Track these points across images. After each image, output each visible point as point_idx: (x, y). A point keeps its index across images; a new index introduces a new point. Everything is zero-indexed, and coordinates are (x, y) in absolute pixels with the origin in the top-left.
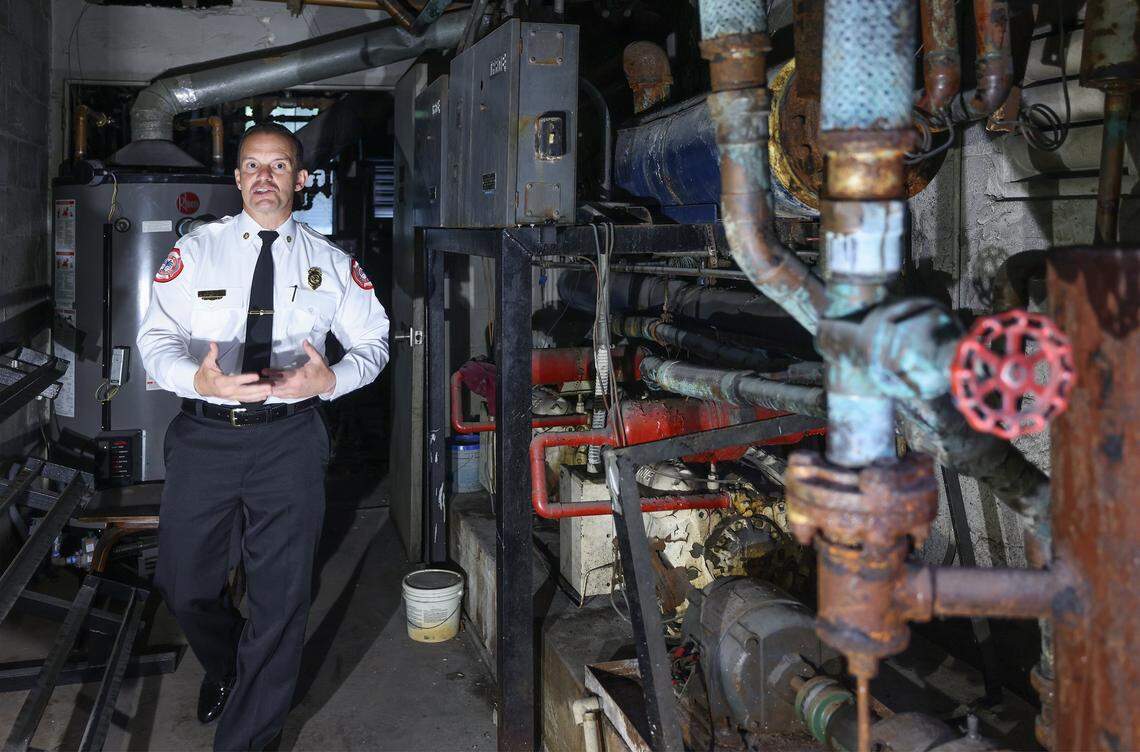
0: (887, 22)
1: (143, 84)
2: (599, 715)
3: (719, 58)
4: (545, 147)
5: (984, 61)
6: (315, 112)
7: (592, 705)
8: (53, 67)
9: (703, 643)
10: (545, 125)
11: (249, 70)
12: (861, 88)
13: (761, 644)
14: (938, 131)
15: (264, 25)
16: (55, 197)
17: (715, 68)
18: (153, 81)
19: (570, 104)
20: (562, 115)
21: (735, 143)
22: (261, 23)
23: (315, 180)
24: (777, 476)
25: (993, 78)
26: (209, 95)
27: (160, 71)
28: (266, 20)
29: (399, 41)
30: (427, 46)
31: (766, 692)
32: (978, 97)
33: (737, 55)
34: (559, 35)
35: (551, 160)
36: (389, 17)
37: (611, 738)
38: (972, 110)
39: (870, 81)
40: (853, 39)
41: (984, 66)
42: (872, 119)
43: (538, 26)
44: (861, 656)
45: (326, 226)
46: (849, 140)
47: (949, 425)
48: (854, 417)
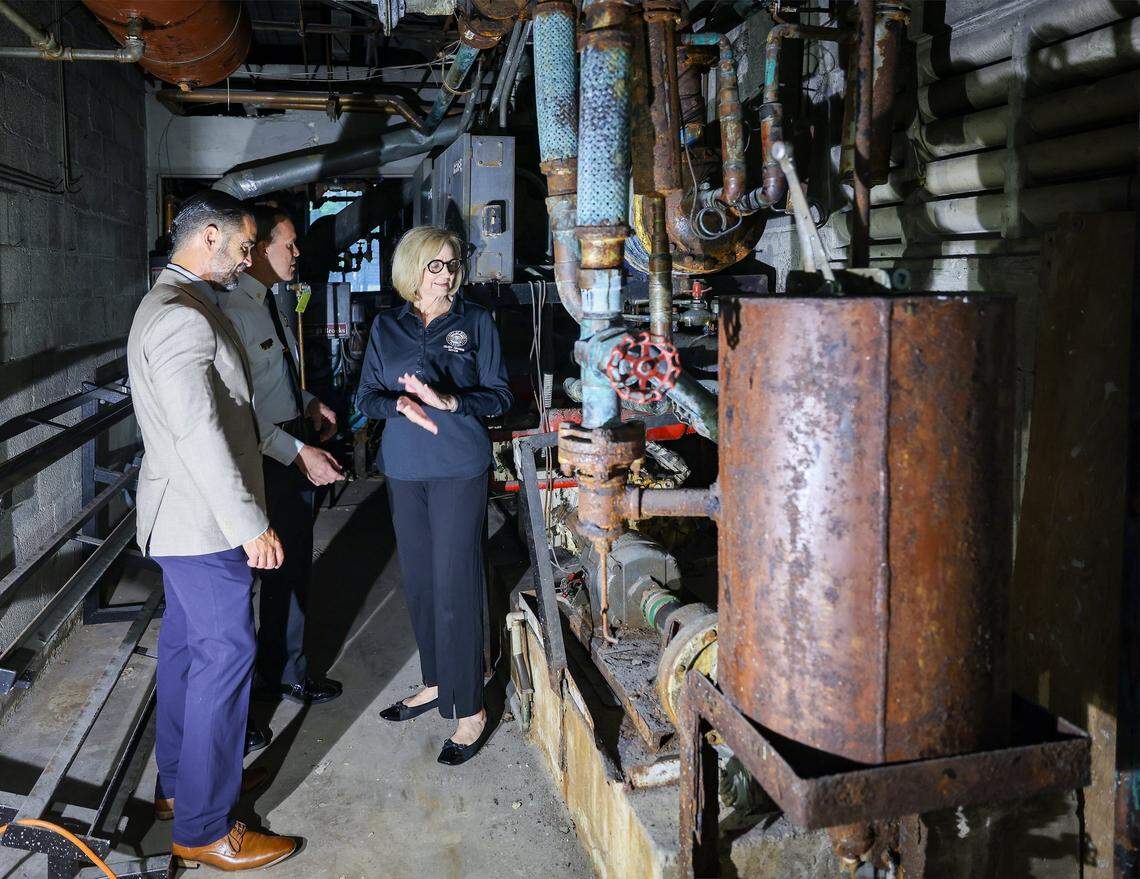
0: (608, 161)
1: (217, 176)
2: (524, 623)
3: (550, 175)
4: (488, 226)
5: (765, 168)
6: (358, 194)
7: (520, 616)
8: (149, 165)
9: (589, 571)
10: (488, 211)
11: (297, 165)
12: (593, 201)
13: (623, 569)
14: (746, 215)
15: (310, 128)
16: (151, 267)
17: (549, 180)
18: (225, 174)
19: (508, 195)
20: (502, 203)
21: (562, 230)
22: (308, 127)
23: (360, 248)
24: (666, 462)
25: (772, 179)
26: (266, 186)
27: (230, 166)
28: (312, 125)
29: (414, 140)
30: (436, 144)
31: (627, 600)
32: (763, 193)
33: (561, 173)
34: (500, 145)
35: (494, 236)
36: (405, 121)
37: (531, 637)
38: (761, 202)
39: (597, 197)
40: (589, 171)
41: (765, 171)
42: (599, 219)
43: (485, 138)
44: (599, 540)
45: (376, 284)
46: (587, 233)
47: (707, 412)
48: (594, 399)
